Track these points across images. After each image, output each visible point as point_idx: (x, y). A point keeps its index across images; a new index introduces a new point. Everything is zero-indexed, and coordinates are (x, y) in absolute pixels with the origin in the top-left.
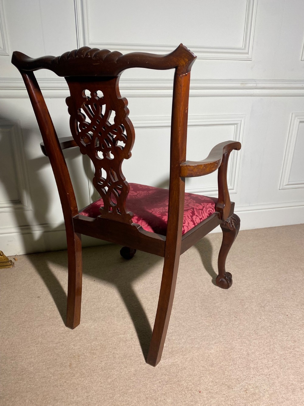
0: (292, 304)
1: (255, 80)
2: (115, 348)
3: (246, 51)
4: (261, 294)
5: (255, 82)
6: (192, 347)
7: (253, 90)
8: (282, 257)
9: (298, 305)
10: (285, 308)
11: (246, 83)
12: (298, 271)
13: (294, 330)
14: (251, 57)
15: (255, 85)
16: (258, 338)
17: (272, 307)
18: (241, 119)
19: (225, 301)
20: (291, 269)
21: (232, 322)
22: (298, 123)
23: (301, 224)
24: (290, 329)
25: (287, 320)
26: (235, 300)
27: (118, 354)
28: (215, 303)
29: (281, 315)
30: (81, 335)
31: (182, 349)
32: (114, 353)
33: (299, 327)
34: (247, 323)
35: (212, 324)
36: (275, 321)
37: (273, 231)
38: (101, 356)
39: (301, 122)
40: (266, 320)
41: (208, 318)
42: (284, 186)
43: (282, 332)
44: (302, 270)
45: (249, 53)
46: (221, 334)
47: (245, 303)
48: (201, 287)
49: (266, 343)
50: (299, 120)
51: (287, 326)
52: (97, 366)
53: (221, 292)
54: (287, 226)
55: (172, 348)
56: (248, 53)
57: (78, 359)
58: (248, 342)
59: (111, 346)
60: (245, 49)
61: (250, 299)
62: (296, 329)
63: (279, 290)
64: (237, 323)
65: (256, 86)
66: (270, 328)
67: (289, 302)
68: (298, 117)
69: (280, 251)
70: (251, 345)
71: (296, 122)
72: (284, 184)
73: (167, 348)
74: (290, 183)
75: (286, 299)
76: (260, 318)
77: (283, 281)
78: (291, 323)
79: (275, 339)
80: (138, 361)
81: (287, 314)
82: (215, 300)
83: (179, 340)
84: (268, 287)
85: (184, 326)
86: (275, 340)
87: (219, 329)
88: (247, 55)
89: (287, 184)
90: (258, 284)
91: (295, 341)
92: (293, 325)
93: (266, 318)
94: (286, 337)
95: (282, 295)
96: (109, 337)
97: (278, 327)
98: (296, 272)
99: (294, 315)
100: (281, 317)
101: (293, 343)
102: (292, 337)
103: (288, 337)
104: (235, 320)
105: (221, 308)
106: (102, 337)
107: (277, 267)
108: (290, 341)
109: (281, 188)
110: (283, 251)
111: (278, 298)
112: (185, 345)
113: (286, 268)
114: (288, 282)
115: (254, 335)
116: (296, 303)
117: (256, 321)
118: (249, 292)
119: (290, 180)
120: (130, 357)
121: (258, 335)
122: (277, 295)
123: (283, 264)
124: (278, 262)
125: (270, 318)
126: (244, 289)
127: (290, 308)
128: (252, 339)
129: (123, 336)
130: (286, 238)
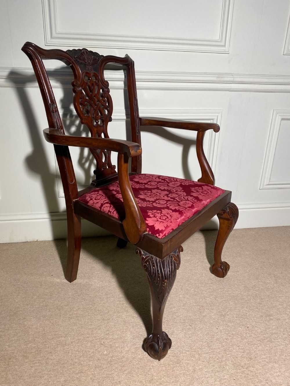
0: (256, 314)
1: (231, 73)
2: (51, 353)
3: (223, 44)
4: (225, 301)
5: (232, 76)
6: (134, 358)
7: (230, 84)
8: (255, 261)
9: (262, 316)
10: (248, 319)
11: (222, 77)
12: (270, 278)
13: (252, 346)
14: (228, 50)
15: (232, 79)
16: (210, 352)
17: (233, 317)
18: (217, 114)
19: (183, 306)
20: (263, 275)
21: (185, 331)
22: (280, 120)
23: (283, 226)
24: (248, 344)
25: (246, 333)
26: (194, 306)
27: (51, 360)
29: (241, 326)
30: (19, 335)
31: (122, 358)
32: (48, 359)
33: (259, 342)
34: (201, 333)
36: (233, 333)
37: (252, 232)
38: (34, 361)
39: (282, 119)
40: (223, 331)
42: (264, 186)
43: (239, 346)
44: (274, 276)
45: (226, 46)
47: (205, 310)
49: (218, 359)
50: (280, 118)
51: (245, 340)
52: (26, 372)
53: (181, 296)
54: (268, 227)
55: (113, 357)
56: (225, 46)
57: (9, 362)
58: (197, 356)
59: (47, 350)
60: (221, 41)
61: (211, 306)
62: (255, 344)
63: (245, 297)
64: (190, 332)
65: (233, 80)
66: (225, 340)
67: (253, 312)
68: (280, 114)
69: (255, 254)
70: (199, 360)
71: (278, 119)
72: (265, 184)
73: (107, 357)
74: (271, 183)
75: (251, 308)
76: (217, 329)
77: (252, 287)
78: (250, 336)
79: (229, 354)
80: (71, 369)
81: (248, 326)
82: (172, 304)
83: (122, 348)
84: (233, 293)
85: (131, 332)
86: (229, 355)
88: (224, 48)
89: (267, 184)
90: (223, 290)
91: (251, 359)
92: (253, 339)
93: (224, 329)
94: (241, 353)
95: (247, 303)
96: (48, 339)
97: (235, 340)
98: (268, 278)
99: (255, 327)
100: (241, 329)
101: (248, 360)
102: (248, 353)
103: (243, 354)
104: (189, 329)
105: (177, 314)
106: (40, 338)
107: (248, 271)
108: (245, 358)
109: (261, 188)
110: (259, 254)
111: (242, 306)
112: (127, 354)
113: (257, 273)
114: (257, 289)
115: (206, 348)
116: (261, 314)
117: (212, 331)
118: (211, 297)
119: (271, 180)
120: (64, 364)
121: (211, 348)
122: (241, 303)
123: (255, 268)
124: (250, 266)
125: (228, 330)
126: (207, 294)
127: (252, 319)
128: (202, 352)
129: (63, 339)
130: (265, 241)
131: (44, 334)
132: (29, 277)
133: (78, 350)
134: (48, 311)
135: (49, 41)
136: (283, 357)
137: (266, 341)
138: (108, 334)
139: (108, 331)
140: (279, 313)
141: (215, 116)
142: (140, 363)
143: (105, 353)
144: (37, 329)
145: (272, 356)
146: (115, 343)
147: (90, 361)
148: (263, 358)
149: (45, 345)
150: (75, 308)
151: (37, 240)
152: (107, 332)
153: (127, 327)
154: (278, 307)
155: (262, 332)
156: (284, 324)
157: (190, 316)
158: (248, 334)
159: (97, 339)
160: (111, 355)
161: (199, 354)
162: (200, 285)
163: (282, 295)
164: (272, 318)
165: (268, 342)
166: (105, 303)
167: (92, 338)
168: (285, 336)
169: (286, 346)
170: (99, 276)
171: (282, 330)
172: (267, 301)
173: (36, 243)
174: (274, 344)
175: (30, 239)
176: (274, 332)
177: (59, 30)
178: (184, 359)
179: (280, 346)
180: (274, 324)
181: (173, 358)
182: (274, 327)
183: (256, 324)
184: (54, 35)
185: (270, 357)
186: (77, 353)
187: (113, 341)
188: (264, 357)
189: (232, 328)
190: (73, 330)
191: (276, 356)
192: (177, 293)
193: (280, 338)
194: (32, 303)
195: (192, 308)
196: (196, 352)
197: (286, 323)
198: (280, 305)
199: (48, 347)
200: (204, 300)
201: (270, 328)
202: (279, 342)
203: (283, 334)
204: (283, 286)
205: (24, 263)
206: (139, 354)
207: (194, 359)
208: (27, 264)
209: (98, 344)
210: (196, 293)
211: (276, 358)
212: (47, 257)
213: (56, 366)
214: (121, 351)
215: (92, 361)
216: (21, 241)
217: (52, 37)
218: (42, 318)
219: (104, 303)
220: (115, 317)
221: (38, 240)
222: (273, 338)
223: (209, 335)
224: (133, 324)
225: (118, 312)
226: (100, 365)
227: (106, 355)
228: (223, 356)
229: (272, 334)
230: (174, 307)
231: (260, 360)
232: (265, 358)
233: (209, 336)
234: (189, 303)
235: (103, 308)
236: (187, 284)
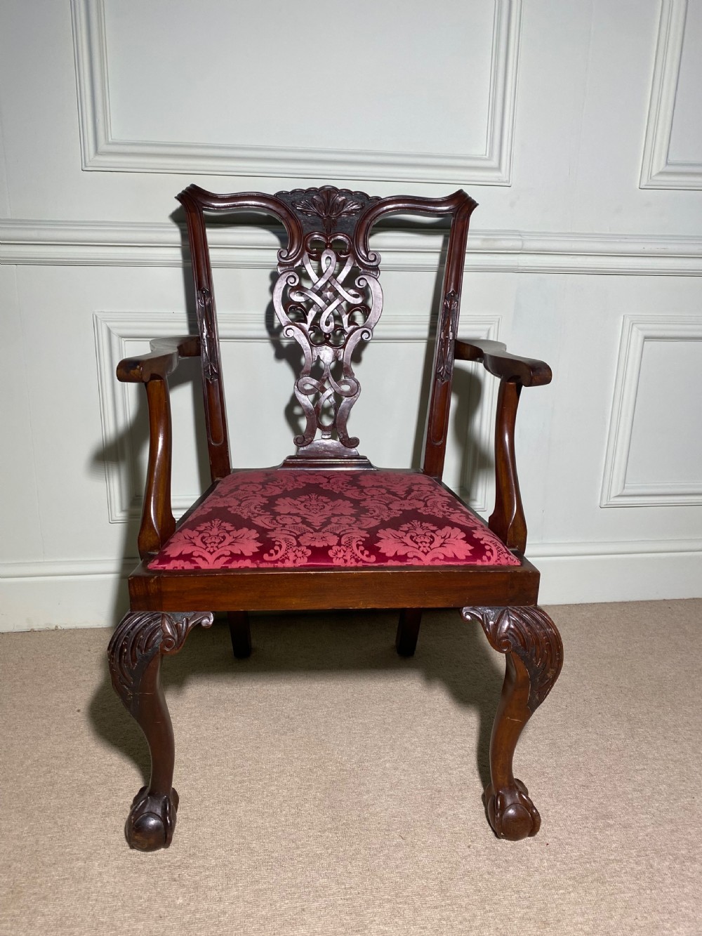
0: (572, 813)
1: (519, 232)
2: (45, 898)
3: (494, 163)
5: (519, 238)
6: (249, 916)
7: (517, 256)
8: (585, 682)
9: (587, 818)
10: (550, 823)
11: (495, 240)
12: (618, 723)
13: (553, 891)
14: (507, 179)
15: (518, 244)
16: (443, 903)
18: (487, 326)
19: (391, 789)
20: (600, 716)
21: (387, 851)
22: (640, 339)
23: (664, 600)
24: (544, 886)
25: (541, 860)
26: (417, 789)
27: (43, 915)
28: (360, 794)
31: (219, 916)
32: (35, 912)
33: (570, 883)
34: (427, 856)
35: (330, 851)
36: (507, 858)
40: (482, 853)
41: (327, 834)
42: (612, 500)
43: (518, 892)
44: (629, 720)
45: (504, 168)
46: (343, 884)
47: (443, 800)
48: (342, 748)
49: (461, 923)
50: (641, 334)
51: (537, 876)
53: (388, 765)
54: (625, 603)
55: (197, 911)
56: (499, 169)
58: (409, 914)
59: (36, 890)
60: (490, 159)
61: (460, 790)
62: (560, 887)
63: (548, 770)
65: (522, 246)
66: (486, 876)
67: (564, 806)
68: (641, 326)
69: (585, 665)
70: (414, 925)
71: (637, 337)
72: (613, 494)
73: (181, 912)
74: (627, 491)
75: (560, 798)
76: (469, 847)
77: (569, 746)
78: (552, 867)
79: (490, 911)
81: (549, 841)
82: (363, 784)
83: (223, 890)
84: (521, 760)
85: (252, 852)
86: (490, 914)
87: (345, 867)
88: (497, 174)
89: (618, 494)
91: (546, 923)
92: (556, 874)
93: (486, 848)
94: (523, 909)
95: (553, 784)
96: (43, 865)
97: (509, 876)
98: (611, 725)
99: (567, 844)
100: (529, 848)
101: (539, 927)
102: (541, 910)
103: (528, 910)
104: (398, 846)
105: (372, 810)
106: (25, 863)
108: (532, 921)
109: (604, 503)
110: (595, 666)
111: (539, 792)
112: (234, 906)
113: (587, 712)
114: (582, 749)
115: (436, 894)
116: (584, 812)
117: (455, 854)
118: (464, 769)
119: (626, 485)
120: (72, 926)
121: (448, 894)
122: (538, 784)
123: (582, 700)
125: (497, 850)
126: (454, 760)
127: (561, 825)
128: (424, 906)
129: (80, 864)
130: (614, 634)
131: (36, 851)
132: (22, 713)
133: (112, 893)
134: (54, 796)
135: (90, 161)
136: (630, 920)
137: (590, 879)
138: (194, 854)
139: (194, 847)
140: (630, 810)
141: (481, 330)
142: (262, 928)
143: (180, 901)
144: (19, 838)
145: (601, 918)
146: (207, 877)
147: (138, 920)
148: (576, 924)
149: (34, 878)
150: (122, 790)
151: (57, 627)
152: (193, 851)
153: (244, 838)
154: (630, 796)
155: (581, 856)
156: (640, 838)
157: (405, 815)
158: (545, 861)
159: (165, 867)
160: (192, 907)
161: (415, 910)
162: (439, 740)
163: (642, 767)
164: (611, 822)
165: (595, 883)
166: (197, 780)
167: (153, 864)
168: (640, 868)
169: (640, 893)
170: (192, 713)
171: (634, 852)
172: (605, 779)
173: (54, 633)
174: (608, 887)
175: (39, 625)
176: (612, 857)
177: (116, 133)
178: (375, 921)
179: (624, 893)
180: (614, 838)
182: (614, 845)
183: (571, 838)
184: (103, 146)
185: (595, 920)
186: (110, 900)
187: (204, 873)
188: (581, 919)
189: (507, 848)
190: (109, 844)
191: (611, 918)
192: (380, 758)
193: (626, 873)
194: (19, 776)
195: (411, 795)
196: (409, 904)
197: (647, 836)
198: (634, 790)
199: (41, 885)
200: (444, 776)
201: (603, 848)
202: (622, 882)
203: (636, 863)
204: (649, 743)
205: (15, 681)
206: (264, 907)
207: (400, 922)
208: (24, 684)
209: (164, 880)
210: (427, 757)
211: (612, 923)
212: (73, 668)
213: (52, 931)
214: (220, 898)
215: (143, 920)
216: (17, 630)
217: (97, 152)
218: (36, 813)
219: (195, 780)
220: (216, 813)
221: (59, 628)
222: (608, 871)
223: (446, 862)
224: (260, 833)
225: (228, 802)
226: (162, 930)
227: (180, 907)
228: (475, 916)
229: (608, 862)
230: (368, 792)
231: (570, 928)
232: (581, 924)
233: (446, 865)
234: (407, 783)
235: (190, 791)
236: (407, 735)
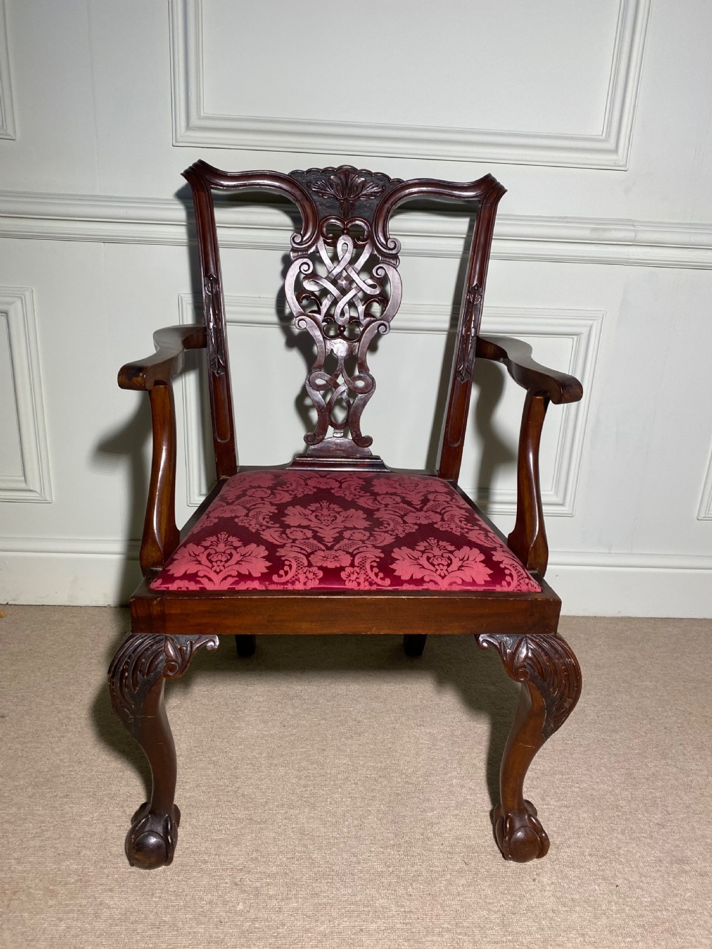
0: (645, 854)
1: (629, 220)
2: (111, 890)
3: (611, 145)
4: (566, 807)
5: (633, 228)
6: (308, 931)
7: (627, 247)
8: (668, 707)
9: (661, 861)
10: (621, 863)
11: (605, 230)
12: (701, 758)
13: (620, 938)
14: (625, 161)
15: (631, 235)
16: (504, 939)
17: (582, 854)
18: (590, 322)
19: (456, 809)
20: (682, 747)
21: (449, 876)
24: (611, 932)
25: (609, 902)
27: (109, 908)
28: (424, 811)
29: (600, 881)
30: (48, 834)
31: (278, 928)
32: (101, 904)
33: (639, 931)
34: (490, 886)
35: (391, 869)
36: (573, 897)
37: (670, 629)
38: (67, 905)
40: (548, 888)
41: (389, 850)
43: (583, 935)
45: (621, 150)
46: (403, 906)
48: (408, 759)
51: (604, 920)
52: (45, 930)
53: (455, 781)
55: (256, 920)
56: (616, 151)
57: (11, 900)
59: (103, 881)
60: (606, 140)
62: (628, 935)
63: (622, 803)
64: (463, 881)
65: (636, 236)
66: (551, 914)
67: (637, 845)
69: (668, 688)
73: (241, 918)
75: (634, 836)
76: (534, 880)
77: (646, 778)
78: (620, 911)
80: (150, 937)
81: (619, 882)
82: (428, 800)
83: (283, 900)
84: (593, 789)
85: (313, 862)
87: (406, 888)
88: (613, 157)
90: (567, 776)
92: (624, 920)
93: (552, 883)
95: (627, 820)
96: (111, 855)
97: (575, 916)
98: (693, 759)
99: (638, 887)
100: (597, 888)
104: (460, 871)
105: (436, 829)
106: (94, 851)
107: (644, 734)
109: (702, 515)
110: (679, 690)
111: (611, 827)
112: (293, 918)
113: (667, 741)
114: (660, 784)
115: (497, 929)
116: (658, 854)
121: (510, 930)
122: (610, 818)
123: (662, 728)
124: (650, 719)
125: (564, 886)
127: (633, 866)
128: (484, 939)
134: (124, 782)
135: (181, 136)
137: (660, 929)
138: (256, 859)
139: (257, 851)
141: (585, 326)
143: (240, 907)
144: (89, 824)
146: (268, 884)
147: (199, 923)
149: (102, 867)
152: (255, 855)
155: (652, 903)
157: (469, 837)
158: (613, 904)
159: (227, 869)
160: (252, 915)
164: (687, 868)
165: (666, 934)
166: (262, 780)
167: (216, 865)
170: (260, 707)
172: (683, 819)
174: (679, 940)
176: (685, 907)
177: (207, 109)
180: (689, 886)
181: (406, 944)
182: (689, 894)
183: (642, 882)
184: (194, 121)
186: (173, 898)
187: (264, 880)
189: (574, 885)
192: (446, 774)
193: (699, 926)
195: (477, 816)
196: (468, 936)
201: (677, 895)
202: (694, 936)
206: (323, 922)
209: (226, 883)
214: (280, 908)
215: (204, 924)
216: (94, 604)
217: (188, 127)
218: (106, 799)
219: (260, 779)
220: (279, 816)
222: (680, 923)
223: (509, 894)
224: (322, 843)
225: (291, 807)
226: (222, 936)
227: (241, 913)
229: (681, 912)
230: (432, 809)
233: (509, 897)
234: (473, 803)
236: (476, 751)
